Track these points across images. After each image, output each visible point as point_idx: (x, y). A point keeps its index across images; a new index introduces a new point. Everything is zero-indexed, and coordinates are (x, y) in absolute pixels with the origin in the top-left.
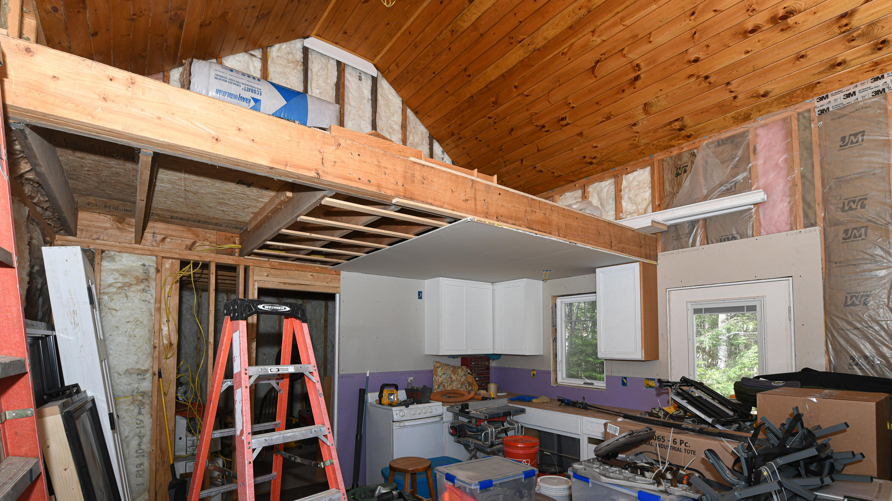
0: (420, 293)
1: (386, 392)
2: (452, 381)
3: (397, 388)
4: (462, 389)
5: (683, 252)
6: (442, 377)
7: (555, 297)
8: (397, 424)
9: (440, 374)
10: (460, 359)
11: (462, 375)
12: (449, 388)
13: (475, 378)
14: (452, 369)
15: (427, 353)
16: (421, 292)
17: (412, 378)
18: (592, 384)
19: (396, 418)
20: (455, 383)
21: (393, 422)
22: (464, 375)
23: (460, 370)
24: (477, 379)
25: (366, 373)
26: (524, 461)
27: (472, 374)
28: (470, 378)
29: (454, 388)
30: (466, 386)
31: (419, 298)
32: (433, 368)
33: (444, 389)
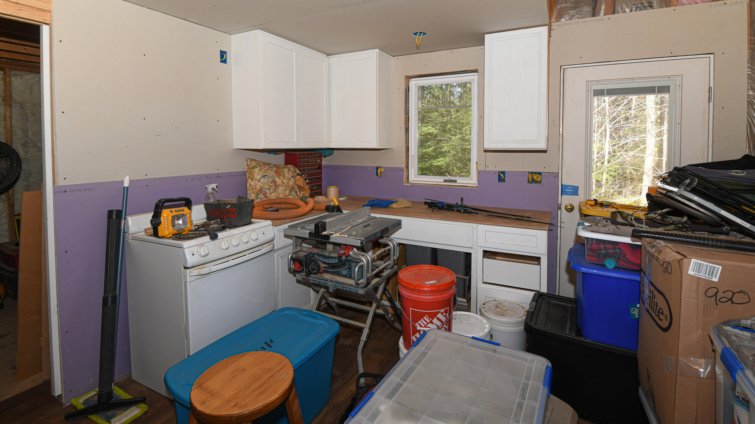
0: (223, 54)
1: (166, 214)
2: (276, 186)
3: (188, 203)
4: (291, 197)
5: (583, 22)
6: (262, 180)
7: (409, 78)
8: (195, 272)
9: (259, 177)
10: (283, 155)
11: (290, 176)
12: (273, 196)
13: (305, 180)
14: (275, 169)
15: (237, 146)
16: (225, 53)
17: (214, 186)
18: (455, 181)
19: (191, 261)
20: (281, 189)
21: (186, 268)
22: (293, 177)
23: (286, 170)
24: (307, 181)
25: (122, 182)
26: (442, 311)
27: (301, 176)
28: (300, 181)
29: (281, 196)
30: (296, 192)
31: (221, 61)
32: (246, 169)
33: (265, 199)
